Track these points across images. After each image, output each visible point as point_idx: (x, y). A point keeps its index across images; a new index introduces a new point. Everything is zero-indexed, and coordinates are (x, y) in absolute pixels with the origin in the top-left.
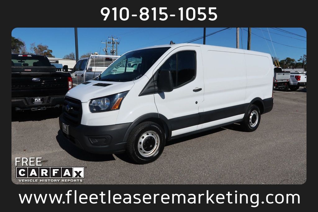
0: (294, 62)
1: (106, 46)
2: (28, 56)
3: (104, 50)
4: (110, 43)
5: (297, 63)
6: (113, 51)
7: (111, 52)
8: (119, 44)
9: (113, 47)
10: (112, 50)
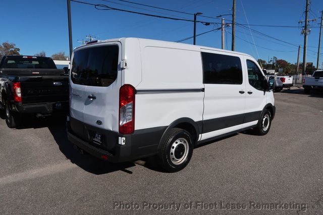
0: (265, 64)
2: (33, 57)
5: (268, 65)
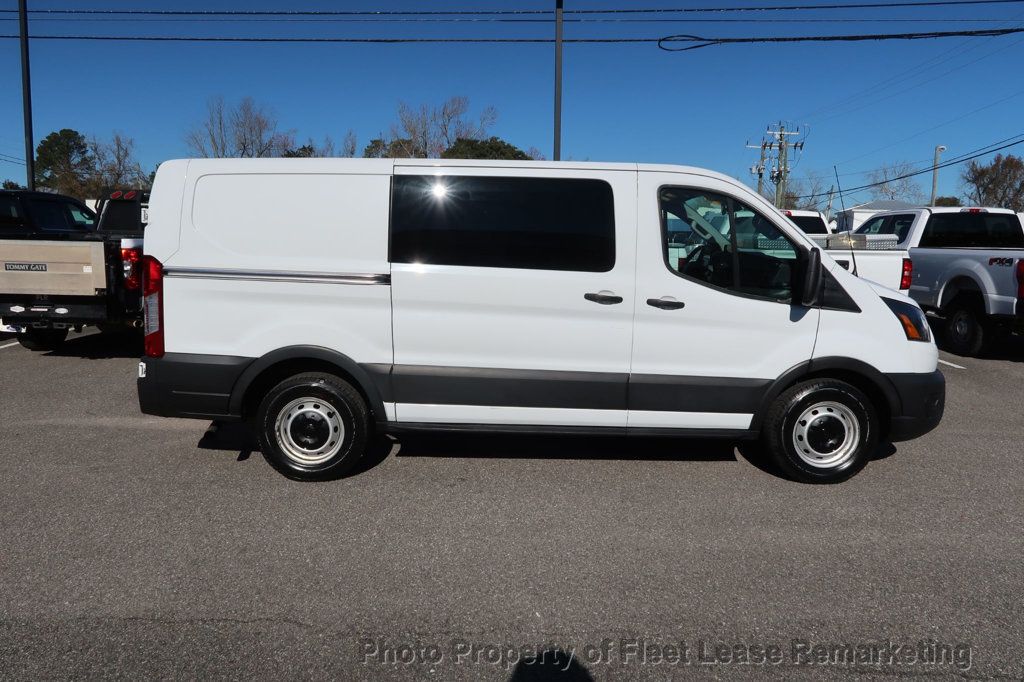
1: (763, 158)
3: (754, 170)
4: (771, 147)
6: (780, 172)
7: (772, 178)
8: (801, 147)
9: (779, 158)
10: (775, 169)
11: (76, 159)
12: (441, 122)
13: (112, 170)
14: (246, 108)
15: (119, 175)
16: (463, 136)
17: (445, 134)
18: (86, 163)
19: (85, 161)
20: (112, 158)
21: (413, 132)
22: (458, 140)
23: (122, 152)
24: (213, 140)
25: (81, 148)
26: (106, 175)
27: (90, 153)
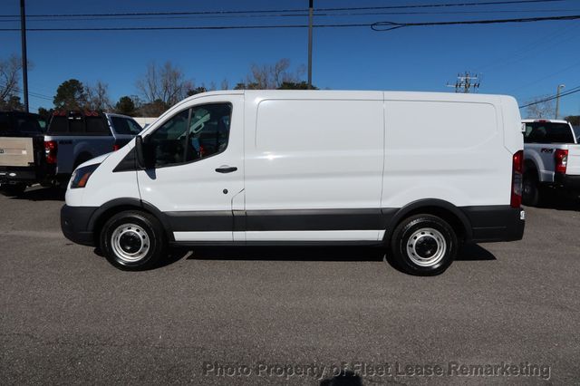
11: (77, 95)
12: (274, 73)
13: (96, 101)
14: (168, 66)
15: (100, 104)
16: (287, 81)
17: (277, 80)
18: (83, 97)
19: (82, 96)
20: (96, 95)
21: (259, 79)
22: (284, 83)
23: (102, 91)
24: (150, 85)
25: (80, 89)
26: (93, 104)
27: (85, 92)
